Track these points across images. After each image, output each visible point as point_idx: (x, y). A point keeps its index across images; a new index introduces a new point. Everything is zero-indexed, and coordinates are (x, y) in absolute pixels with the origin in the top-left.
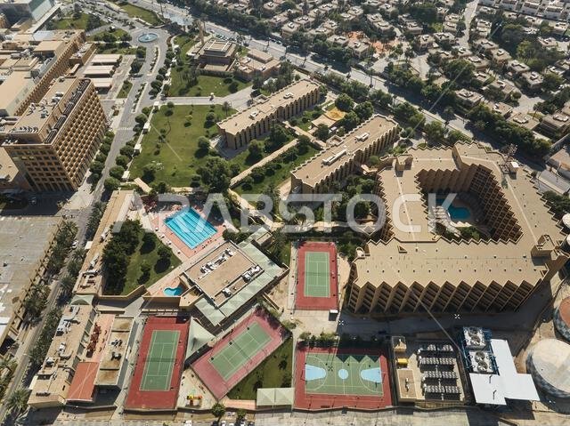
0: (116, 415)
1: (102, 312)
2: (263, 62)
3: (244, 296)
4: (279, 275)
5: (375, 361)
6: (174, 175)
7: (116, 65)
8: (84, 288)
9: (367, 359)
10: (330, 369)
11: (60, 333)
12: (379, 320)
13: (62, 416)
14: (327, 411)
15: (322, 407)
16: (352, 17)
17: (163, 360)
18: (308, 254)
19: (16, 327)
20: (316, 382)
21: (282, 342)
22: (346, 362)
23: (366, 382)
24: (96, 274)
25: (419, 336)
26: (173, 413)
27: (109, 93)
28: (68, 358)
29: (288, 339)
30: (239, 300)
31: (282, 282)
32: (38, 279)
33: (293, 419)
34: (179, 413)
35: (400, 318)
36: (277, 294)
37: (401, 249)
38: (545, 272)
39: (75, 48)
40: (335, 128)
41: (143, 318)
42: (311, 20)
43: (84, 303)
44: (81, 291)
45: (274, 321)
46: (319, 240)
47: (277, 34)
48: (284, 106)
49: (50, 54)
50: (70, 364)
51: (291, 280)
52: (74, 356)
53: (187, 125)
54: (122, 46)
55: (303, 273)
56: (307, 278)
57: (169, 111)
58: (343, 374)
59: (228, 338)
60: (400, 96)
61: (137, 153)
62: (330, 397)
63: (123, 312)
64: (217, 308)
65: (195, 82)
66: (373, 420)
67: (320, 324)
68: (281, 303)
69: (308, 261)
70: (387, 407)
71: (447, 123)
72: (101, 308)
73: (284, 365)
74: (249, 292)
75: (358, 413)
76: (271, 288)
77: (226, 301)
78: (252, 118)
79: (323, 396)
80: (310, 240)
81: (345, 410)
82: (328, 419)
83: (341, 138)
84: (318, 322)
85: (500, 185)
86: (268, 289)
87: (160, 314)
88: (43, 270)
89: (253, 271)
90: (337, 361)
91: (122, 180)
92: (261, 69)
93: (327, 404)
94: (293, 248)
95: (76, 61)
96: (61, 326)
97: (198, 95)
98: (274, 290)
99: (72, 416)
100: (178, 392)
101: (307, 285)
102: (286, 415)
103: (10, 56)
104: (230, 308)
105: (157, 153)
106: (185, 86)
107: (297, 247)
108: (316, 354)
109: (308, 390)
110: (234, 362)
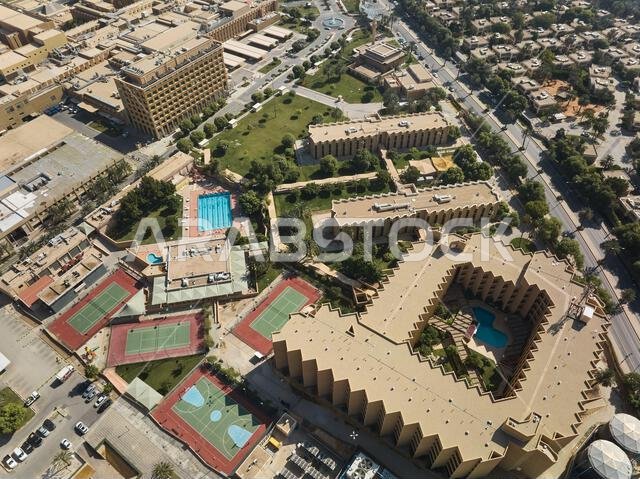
0: (37, 329)
1: (95, 247)
2: (417, 81)
3: (196, 293)
4: (245, 293)
5: (254, 425)
6: (242, 159)
7: (282, 40)
8: (93, 219)
9: (248, 418)
10: (210, 403)
11: (51, 245)
12: (294, 390)
13: (9, 307)
14: (172, 436)
15: (173, 430)
16: (570, 62)
17: (100, 309)
18: (288, 289)
19: (33, 225)
20: (187, 406)
21: (194, 353)
22: (229, 407)
23: (228, 436)
24: (108, 213)
25: (317, 432)
26: (71, 354)
27: (256, 65)
28: (39, 266)
29: (202, 354)
30: (189, 295)
31: (242, 302)
32: (73, 197)
33: (141, 422)
34: (73, 357)
35: (315, 402)
36: (228, 310)
37: (351, 330)
38: (495, 455)
39: (259, 14)
40: (431, 178)
41: (116, 268)
42: (514, 51)
43: (83, 232)
44: (89, 220)
45: (203, 332)
46: (311, 282)
47: (463, 57)
48: (390, 133)
49: (229, 13)
50: (38, 271)
51: (250, 304)
52: (44, 267)
53: (294, 118)
54: (303, 24)
55: (267, 305)
56: (267, 311)
57: (289, 99)
58: (216, 416)
59: (157, 322)
60: (548, 174)
61: (230, 127)
62: (187, 427)
63: (107, 255)
64: (166, 291)
65: (337, 80)
66: (201, 474)
67: (239, 359)
68: (224, 320)
69: (282, 296)
70: (222, 473)
71: (579, 229)
72: (96, 242)
73: (177, 373)
74: (203, 293)
75: (195, 459)
76: (228, 301)
77: (178, 290)
78: (347, 133)
79: (181, 422)
80: (302, 277)
81: (186, 447)
82: (167, 443)
83: (417, 190)
84: (240, 356)
85: (546, 328)
86: (223, 300)
87: (129, 272)
88: (82, 191)
89: (220, 276)
90: (222, 401)
91: (197, 145)
92: (407, 87)
93: (177, 430)
94: (280, 276)
95: (252, 27)
96: (54, 240)
97: (329, 93)
98: (229, 304)
99: (14, 311)
100: (87, 341)
101: (261, 317)
102: (140, 414)
103: (201, 7)
104: (177, 297)
105: (246, 134)
106: (324, 80)
107: (285, 278)
108: (209, 383)
109: (175, 408)
110: (145, 344)
